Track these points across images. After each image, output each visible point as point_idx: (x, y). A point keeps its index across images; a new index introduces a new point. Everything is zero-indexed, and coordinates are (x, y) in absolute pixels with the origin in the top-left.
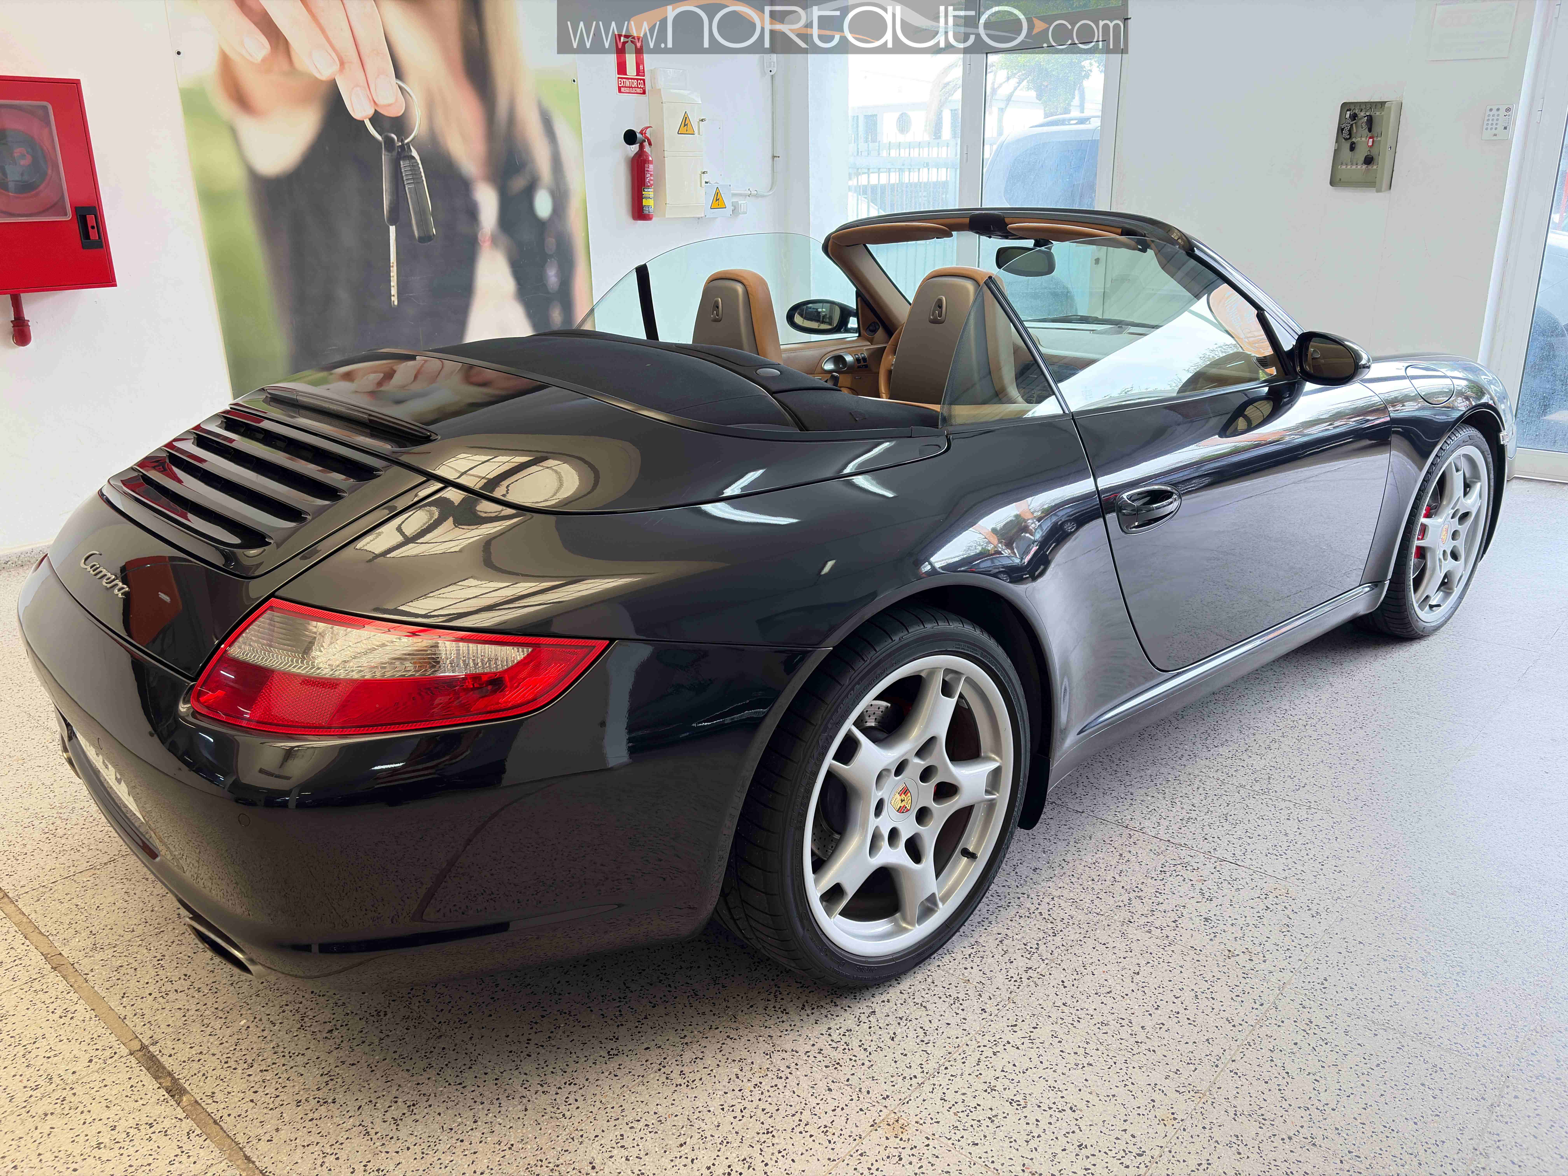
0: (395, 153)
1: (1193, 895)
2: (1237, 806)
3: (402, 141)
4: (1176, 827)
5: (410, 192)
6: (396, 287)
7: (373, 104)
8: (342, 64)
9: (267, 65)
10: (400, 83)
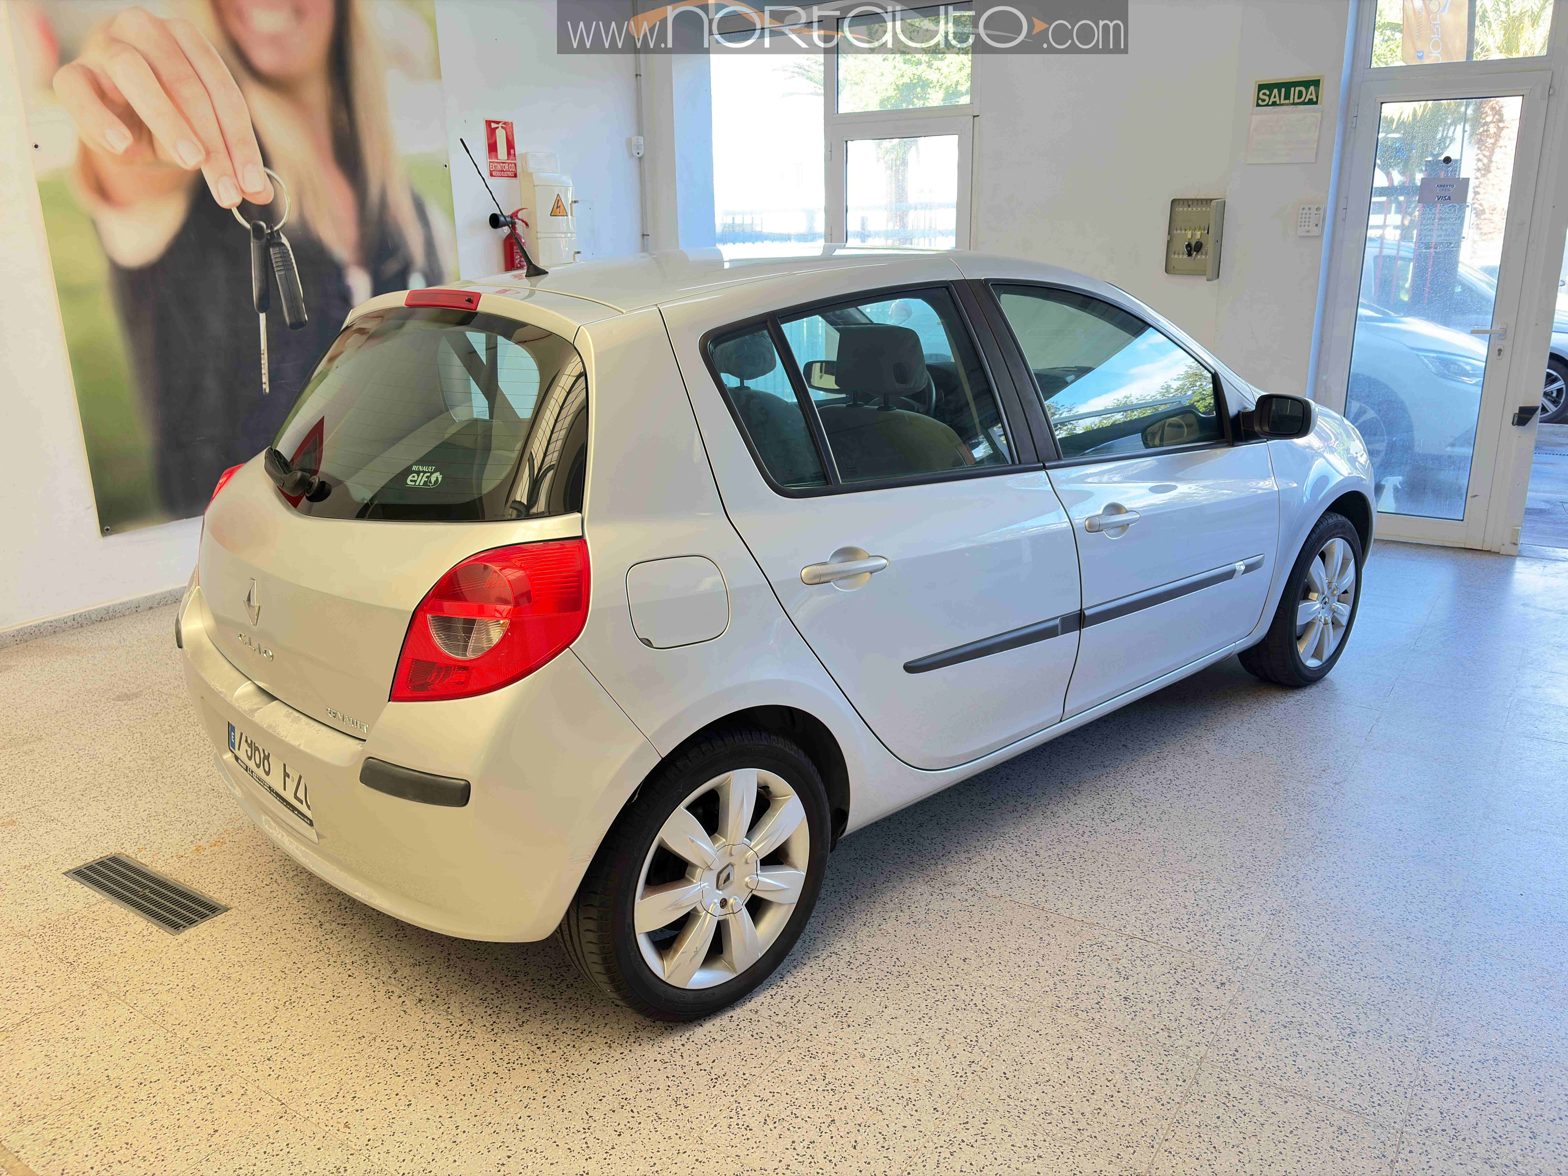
0: (264, 240)
1: (1110, 975)
2: (1140, 880)
3: (271, 228)
4: (1087, 906)
5: (280, 279)
6: (267, 375)
7: (240, 192)
8: (208, 153)
9: (129, 157)
10: (268, 171)
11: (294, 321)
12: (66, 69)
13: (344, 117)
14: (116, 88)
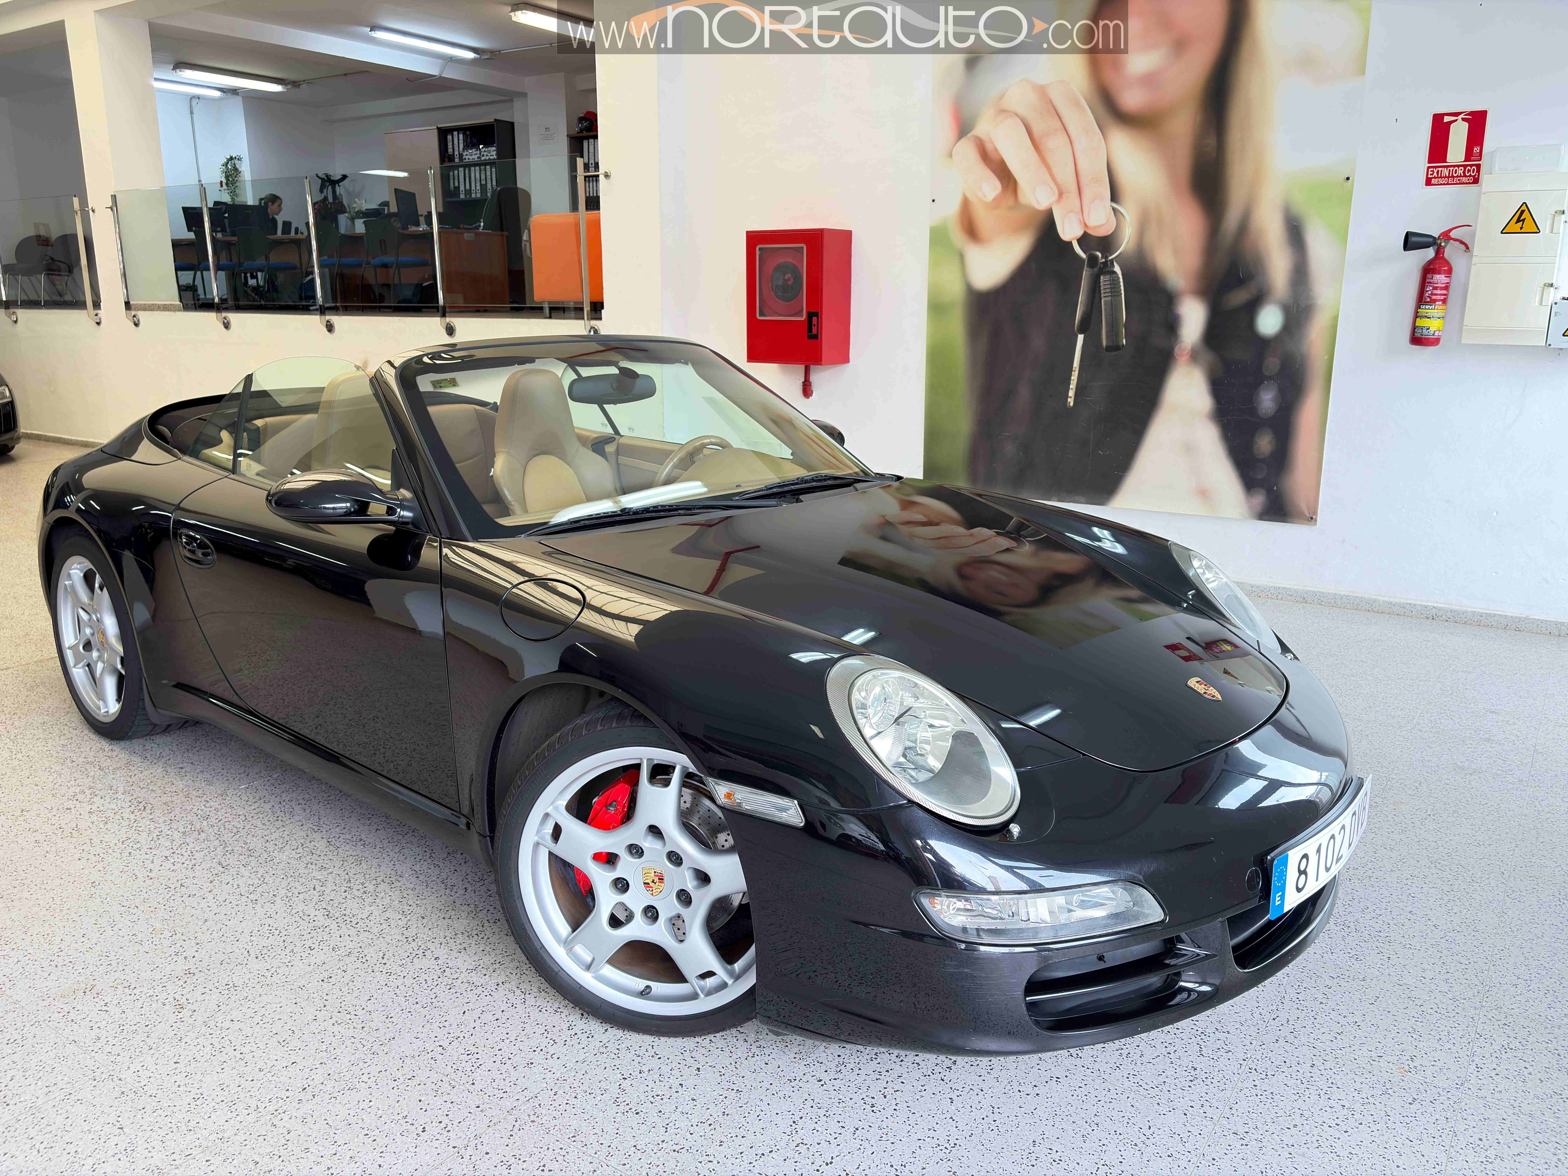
0: (1096, 269)
5: (1105, 305)
6: (1074, 390)
7: (1084, 226)
8: (1061, 194)
9: (996, 203)
10: (1115, 205)
11: (1111, 344)
12: (963, 140)
13: (1212, 141)
14: (996, 150)
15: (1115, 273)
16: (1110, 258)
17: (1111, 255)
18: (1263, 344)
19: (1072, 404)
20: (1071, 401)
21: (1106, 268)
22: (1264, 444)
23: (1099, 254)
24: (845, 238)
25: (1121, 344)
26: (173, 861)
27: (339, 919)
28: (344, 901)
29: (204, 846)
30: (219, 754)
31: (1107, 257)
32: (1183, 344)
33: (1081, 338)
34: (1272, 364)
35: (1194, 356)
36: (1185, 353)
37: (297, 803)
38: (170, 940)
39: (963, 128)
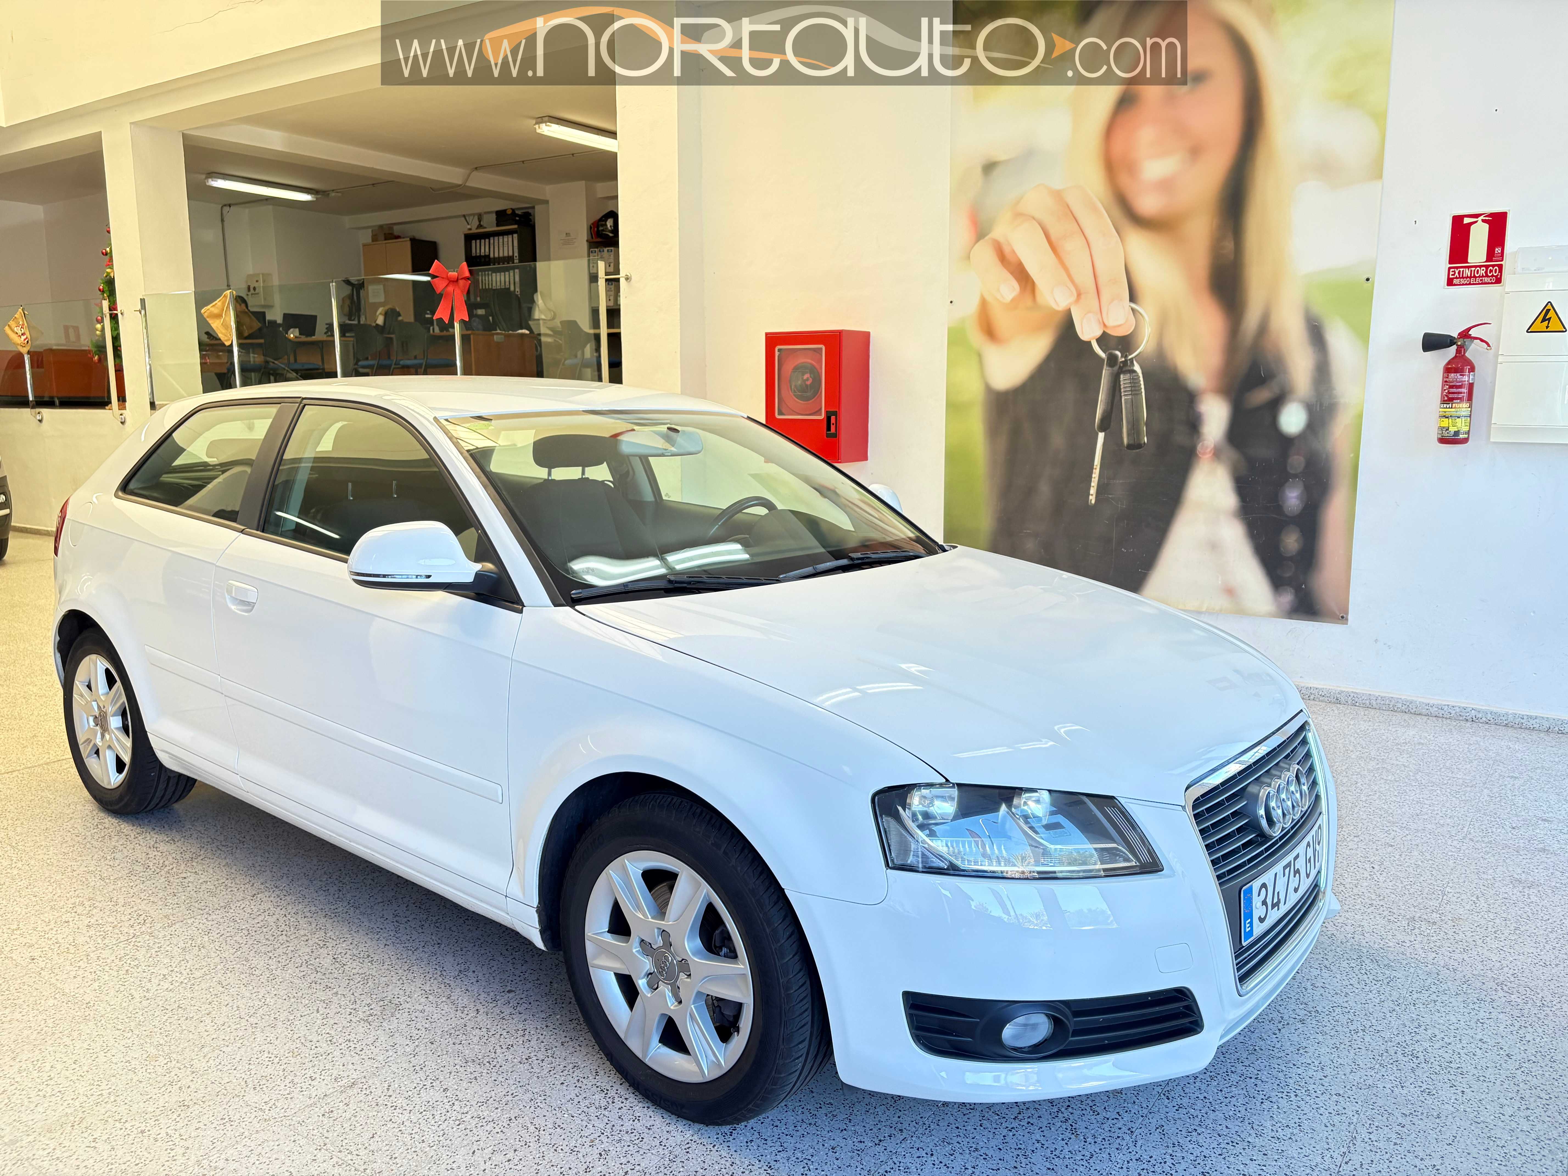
0: (1116, 368)
5: (1126, 401)
6: (1096, 488)
7: (1102, 325)
8: (1079, 295)
9: (1014, 304)
10: (1133, 305)
11: (1132, 442)
12: (981, 242)
13: (1229, 245)
14: (1013, 252)
15: (1135, 372)
16: (1130, 357)
17: (1130, 355)
18: (1287, 442)
19: (1093, 502)
20: (1092, 499)
21: (1126, 368)
22: (1291, 542)
23: (1118, 353)
24: (864, 338)
25: (1143, 442)
26: (170, 979)
27: (343, 1045)
28: (349, 1024)
29: (204, 964)
30: (224, 863)
31: (1126, 356)
32: (1206, 442)
33: (1101, 436)
34: (1297, 462)
35: (1217, 454)
36: (1209, 450)
37: (303, 916)
38: (165, 1068)
39: (980, 231)
